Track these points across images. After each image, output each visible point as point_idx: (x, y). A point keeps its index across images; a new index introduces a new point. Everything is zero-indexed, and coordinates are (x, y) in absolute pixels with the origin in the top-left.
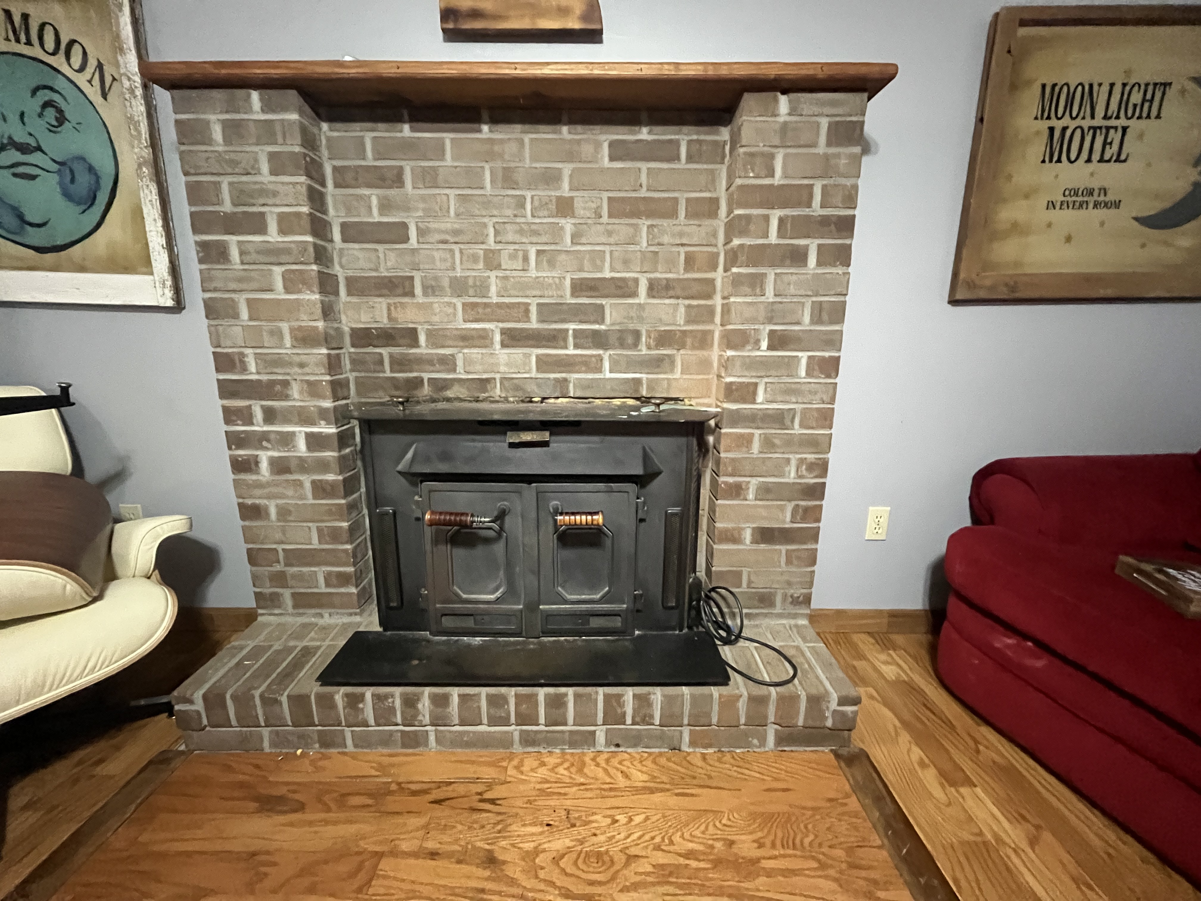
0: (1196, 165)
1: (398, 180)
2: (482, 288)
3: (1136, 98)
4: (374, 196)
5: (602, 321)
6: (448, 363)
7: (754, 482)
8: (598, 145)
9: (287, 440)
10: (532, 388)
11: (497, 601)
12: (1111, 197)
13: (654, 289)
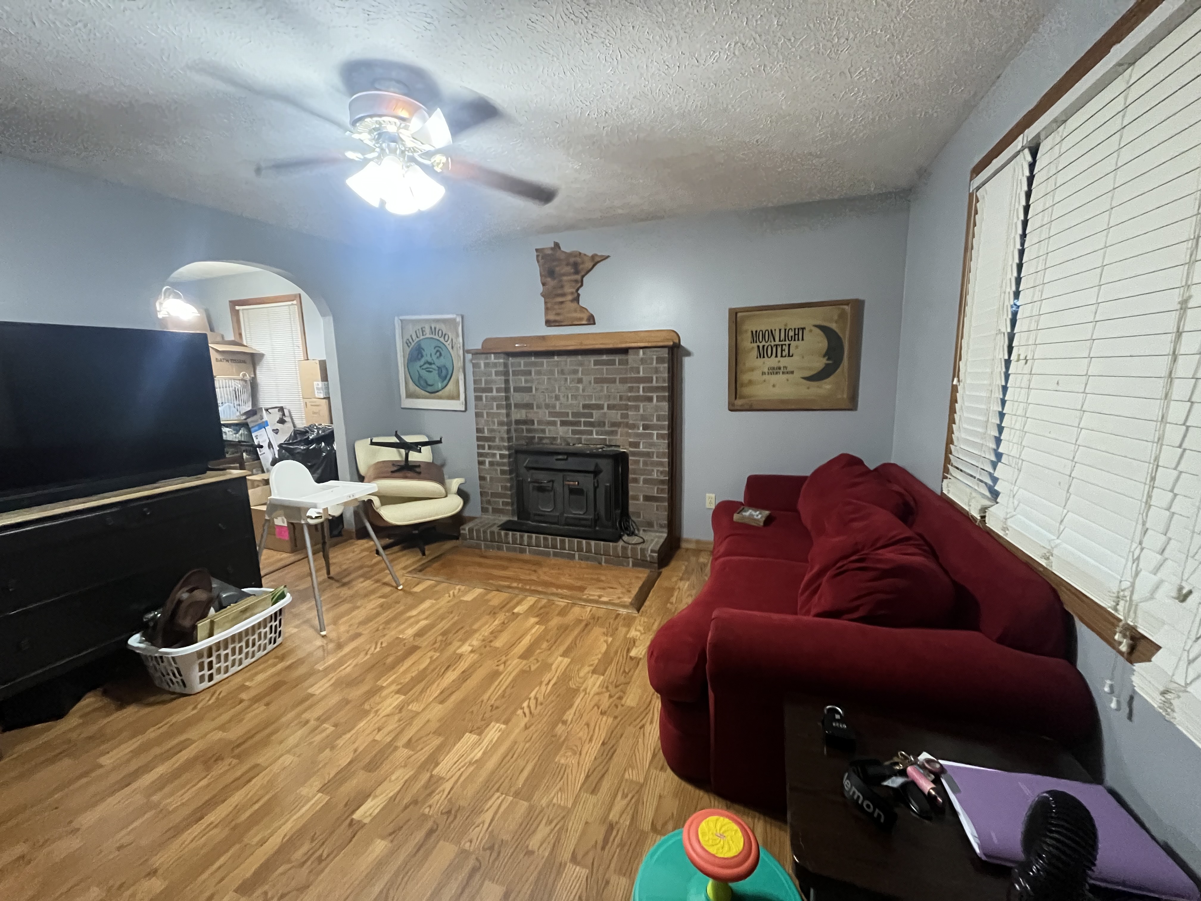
0: (824, 356)
1: (530, 373)
2: (554, 407)
3: (791, 333)
4: (523, 378)
5: (592, 418)
6: (543, 431)
7: (642, 477)
8: (590, 361)
9: (494, 455)
10: (569, 440)
11: (551, 511)
12: (789, 369)
13: (610, 407)
